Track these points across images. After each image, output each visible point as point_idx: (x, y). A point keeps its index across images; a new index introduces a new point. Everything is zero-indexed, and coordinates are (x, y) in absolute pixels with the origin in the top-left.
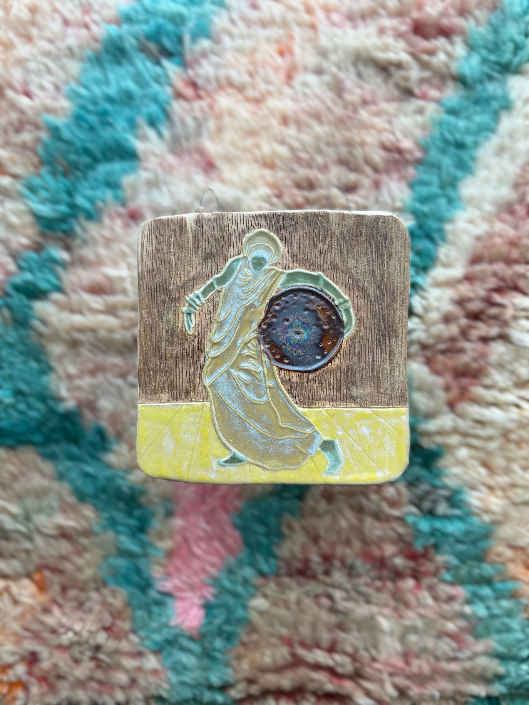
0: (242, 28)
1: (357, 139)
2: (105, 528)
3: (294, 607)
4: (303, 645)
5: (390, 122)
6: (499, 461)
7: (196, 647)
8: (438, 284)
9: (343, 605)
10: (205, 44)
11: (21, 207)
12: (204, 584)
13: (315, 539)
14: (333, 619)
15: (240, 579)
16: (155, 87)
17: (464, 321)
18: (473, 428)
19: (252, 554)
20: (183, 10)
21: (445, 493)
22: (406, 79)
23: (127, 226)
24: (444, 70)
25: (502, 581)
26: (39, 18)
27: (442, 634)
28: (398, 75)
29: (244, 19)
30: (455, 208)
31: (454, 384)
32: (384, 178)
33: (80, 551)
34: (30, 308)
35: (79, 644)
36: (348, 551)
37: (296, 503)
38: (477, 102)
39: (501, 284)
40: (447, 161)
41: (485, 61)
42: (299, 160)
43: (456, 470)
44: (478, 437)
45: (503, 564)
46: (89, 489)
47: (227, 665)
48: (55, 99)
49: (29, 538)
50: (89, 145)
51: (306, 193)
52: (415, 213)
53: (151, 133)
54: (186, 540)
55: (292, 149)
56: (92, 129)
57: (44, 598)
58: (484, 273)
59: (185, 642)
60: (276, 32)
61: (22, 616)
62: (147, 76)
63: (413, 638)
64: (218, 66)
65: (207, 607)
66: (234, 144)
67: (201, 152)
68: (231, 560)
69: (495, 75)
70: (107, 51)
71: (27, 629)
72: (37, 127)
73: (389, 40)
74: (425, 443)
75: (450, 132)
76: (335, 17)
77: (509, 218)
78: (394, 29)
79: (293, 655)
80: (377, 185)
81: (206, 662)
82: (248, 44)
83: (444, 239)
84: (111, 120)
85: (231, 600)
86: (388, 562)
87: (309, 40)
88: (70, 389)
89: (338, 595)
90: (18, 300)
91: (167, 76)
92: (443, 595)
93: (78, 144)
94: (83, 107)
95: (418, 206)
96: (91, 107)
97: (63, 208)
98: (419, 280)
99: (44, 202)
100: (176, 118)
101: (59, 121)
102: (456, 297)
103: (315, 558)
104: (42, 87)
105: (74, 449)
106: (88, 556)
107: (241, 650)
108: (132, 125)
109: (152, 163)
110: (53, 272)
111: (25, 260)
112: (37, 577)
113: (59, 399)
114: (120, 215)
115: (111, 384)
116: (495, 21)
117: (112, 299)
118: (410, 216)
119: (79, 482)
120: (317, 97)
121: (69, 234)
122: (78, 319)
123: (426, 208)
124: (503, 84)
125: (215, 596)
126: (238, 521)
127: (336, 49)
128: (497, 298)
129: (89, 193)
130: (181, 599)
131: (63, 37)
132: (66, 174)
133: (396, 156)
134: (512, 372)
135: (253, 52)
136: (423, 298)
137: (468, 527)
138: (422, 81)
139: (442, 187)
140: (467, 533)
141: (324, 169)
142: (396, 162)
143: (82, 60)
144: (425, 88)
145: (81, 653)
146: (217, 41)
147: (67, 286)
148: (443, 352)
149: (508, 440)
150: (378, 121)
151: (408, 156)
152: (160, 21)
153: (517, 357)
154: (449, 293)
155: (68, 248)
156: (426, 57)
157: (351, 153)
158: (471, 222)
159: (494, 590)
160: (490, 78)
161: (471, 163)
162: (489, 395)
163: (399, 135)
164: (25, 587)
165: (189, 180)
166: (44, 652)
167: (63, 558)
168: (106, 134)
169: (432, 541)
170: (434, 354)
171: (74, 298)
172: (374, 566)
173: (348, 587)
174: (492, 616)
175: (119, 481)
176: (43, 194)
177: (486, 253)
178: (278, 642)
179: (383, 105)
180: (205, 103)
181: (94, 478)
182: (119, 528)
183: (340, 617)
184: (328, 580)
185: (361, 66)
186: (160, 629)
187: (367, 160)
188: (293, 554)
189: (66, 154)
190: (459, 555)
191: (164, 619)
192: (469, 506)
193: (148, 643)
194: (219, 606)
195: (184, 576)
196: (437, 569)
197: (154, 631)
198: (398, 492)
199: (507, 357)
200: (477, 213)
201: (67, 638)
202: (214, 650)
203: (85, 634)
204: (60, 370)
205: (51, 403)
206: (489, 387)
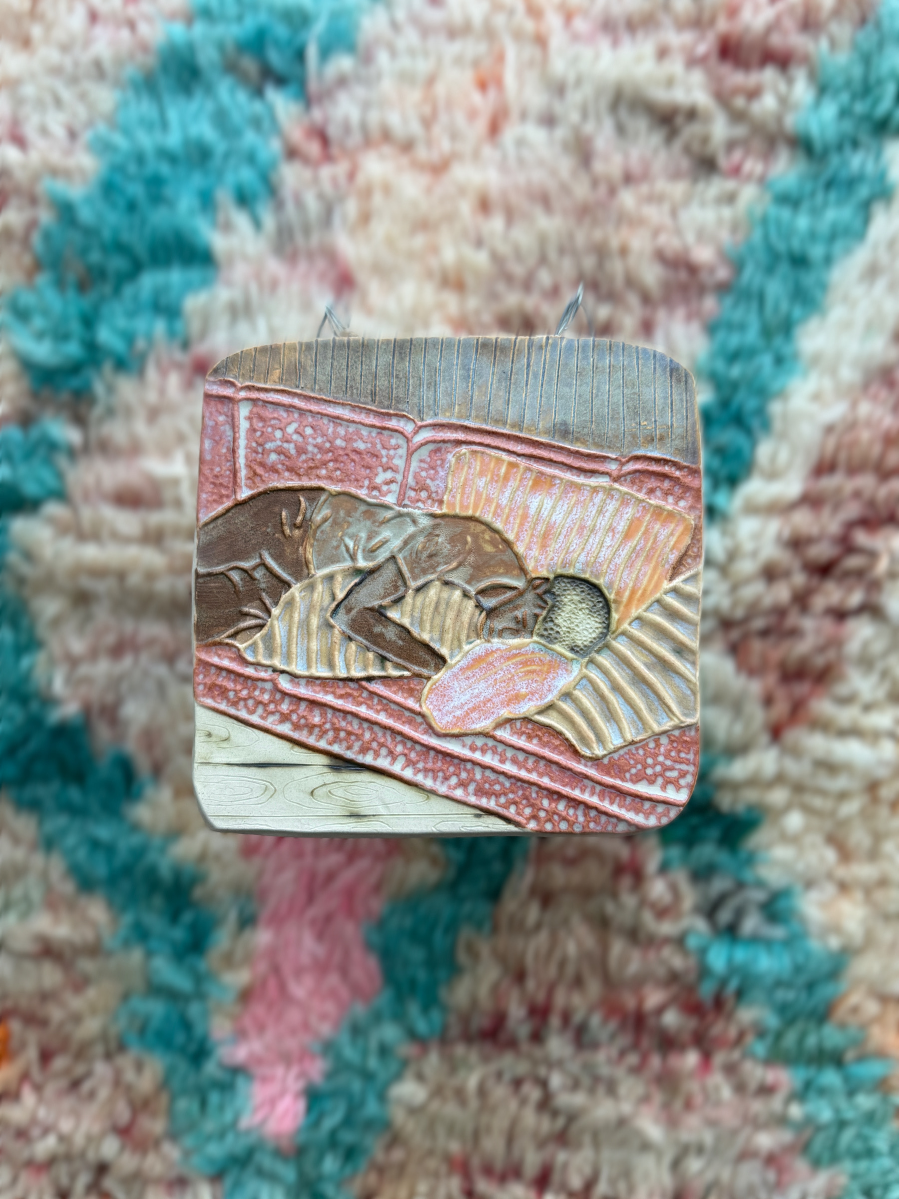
0: (410, 37)
1: (615, 243)
2: (127, 944)
3: (474, 1103)
4: (488, 1171)
5: (674, 213)
6: (859, 837)
7: (286, 1171)
8: (752, 509)
9: (567, 1100)
10: (344, 63)
12: (304, 1055)
14: (546, 1125)
15: (373, 1044)
16: (250, 138)
17: (799, 579)
18: (814, 776)
19: (400, 1000)
21: (758, 896)
22: (705, 140)
23: (189, 385)
24: (772, 126)
25: (860, 1060)
26: (44, 7)
27: (747, 1155)
28: (690, 132)
29: (415, 20)
30: (788, 372)
31: (780, 692)
32: (661, 315)
33: (80, 984)
34: (5, 532)
35: (68, 1157)
36: (577, 999)
37: (483, 908)
38: (830, 185)
39: (869, 512)
40: (775, 288)
41: (844, 113)
42: (509, 279)
43: (782, 853)
44: (822, 792)
45: (862, 1027)
46: (100, 869)
48: (67, 152)
50: (127, 237)
52: (715, 380)
53: (241, 220)
54: (276, 969)
55: (496, 258)
56: (132, 207)
57: (9, 1072)
58: (838, 491)
59: (266, 1161)
60: (472, 48)
62: (236, 117)
63: (694, 1165)
64: (366, 106)
65: (312, 1096)
66: (390, 242)
67: (331, 255)
68: (360, 1010)
69: (864, 137)
70: (166, 70)
72: (33, 200)
73: (676, 66)
74: (725, 801)
75: (783, 237)
76: (581, 25)
77: (884, 393)
78: (686, 50)
79: (470, 1193)
80: (647, 328)
82: (423, 67)
83: (766, 425)
84: (168, 192)
85: (356, 1085)
86: (651, 1022)
87: (532, 64)
88: (70, 682)
89: (556, 1080)
91: (273, 118)
92: (753, 1085)
93: (107, 234)
94: (119, 169)
95: (720, 365)
96: (132, 168)
97: (73, 349)
98: (721, 499)
99: (40, 336)
100: (287, 193)
101: (76, 192)
102: (787, 533)
103: (516, 1012)
104: (44, 131)
105: (74, 794)
106: (91, 993)
107: (373, 1179)
108: (207, 202)
109: (240, 272)
110: (49, 461)
113: (49, 701)
114: (179, 366)
115: (147, 674)
116: (866, 45)
117: (156, 518)
118: (707, 385)
119: (82, 854)
120: (543, 164)
121: (83, 396)
122: (91, 553)
123: (736, 371)
124: (878, 155)
125: (330, 1075)
126: (376, 937)
127: (579, 82)
128: (861, 538)
129: (122, 322)
130: (265, 1080)
131: (88, 42)
132: (82, 286)
133: (683, 275)
134: (885, 674)
135: (431, 81)
136: (726, 533)
137: (800, 958)
138: (732, 144)
139: (767, 333)
140: (798, 969)
141: (554, 293)
142: (682, 288)
143: (117, 84)
144: (737, 155)
145: (72, 1176)
146: (366, 58)
147: (76, 492)
148: (765, 633)
149: (877, 800)
150: (652, 213)
151: (704, 277)
152: (263, 18)
153: (895, 648)
154: (774, 527)
155: (79, 420)
156: (740, 102)
157: (601, 268)
158: (817, 397)
159: (847, 1079)
160: (855, 144)
161: (818, 294)
162: (846, 716)
163: (690, 238)
165: (307, 306)
167: (45, 996)
168: (159, 218)
169: (733, 985)
170: (746, 637)
171: (87, 514)
172: (623, 1026)
173: (574, 1067)
174: (841, 1124)
175: (152, 857)
176: (38, 322)
177: (843, 457)
178: (443, 1169)
179: (662, 185)
180: (341, 169)
181: (109, 849)
182: (154, 944)
183: (560, 1122)
184: (538, 1052)
185: (623, 113)
186: (221, 1135)
187: (631, 282)
188: (474, 1002)
189: (84, 251)
190: (782, 1009)
191: (228, 1116)
192: (803, 920)
193: (196, 1160)
194: (334, 1094)
195: (270, 1035)
196: (741, 1036)
197: (209, 1138)
198: (674, 889)
199: (878, 647)
200: (827, 384)
201: (45, 1146)
202: (320, 1178)
203: (79, 1140)
204: (54, 645)
205: (34, 706)
206: (843, 701)
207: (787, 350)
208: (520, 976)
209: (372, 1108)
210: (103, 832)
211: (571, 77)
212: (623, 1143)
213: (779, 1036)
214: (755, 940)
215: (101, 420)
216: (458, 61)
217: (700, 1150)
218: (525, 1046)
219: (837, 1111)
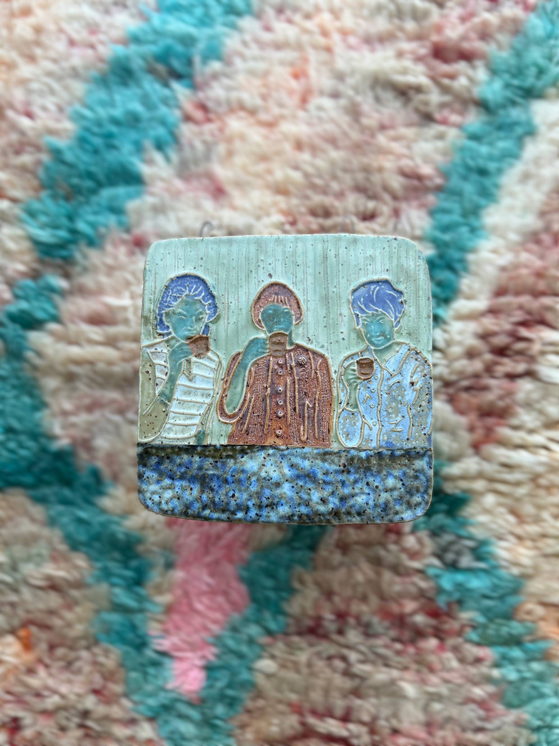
0: (254, 50)
1: (375, 164)
2: (99, 580)
3: (305, 670)
4: (314, 713)
5: (409, 147)
6: (528, 509)
7: (195, 714)
8: (460, 317)
9: (359, 668)
10: (216, 66)
11: (18, 232)
12: (204, 644)
13: (329, 594)
14: (348, 684)
15: (244, 637)
16: (163, 110)
17: (488, 357)
18: (500, 472)
19: (259, 611)
20: (193, 31)
21: (470, 544)
22: (426, 103)
23: (131, 253)
24: (466, 95)
25: (533, 641)
26: (44, 39)
27: (467, 701)
28: (418, 99)
29: (257, 41)
30: (478, 237)
31: (478, 424)
32: (404, 206)
33: (71, 605)
34: (25, 338)
35: (66, 708)
36: (364, 608)
37: (306, 554)
38: (500, 128)
39: (528, 317)
40: (469, 188)
41: (507, 86)
42: (314, 187)
43: (482, 518)
44: (504, 482)
45: (534, 622)
46: (82, 536)
47: (230, 735)
48: (58, 120)
49: (15, 590)
50: (93, 169)
51: (321, 220)
52: (436, 242)
53: (158, 157)
54: (186, 594)
55: (307, 175)
56: (96, 152)
57: (29, 657)
58: (509, 304)
59: (183, 709)
60: (289, 55)
61: (5, 677)
62: (154, 98)
63: (437, 706)
64: (229, 89)
65: (209, 668)
66: (244, 168)
67: (210, 176)
68: (236, 617)
69: (519, 100)
70: (114, 72)
71: (9, 693)
72: (38, 148)
73: (407, 63)
74: (449, 488)
75: (473, 158)
76: (352, 40)
77: (534, 247)
78: (413, 52)
79: (303, 724)
80: (396, 213)
81: (207, 731)
82: (261, 66)
83: (466, 269)
84: (116, 142)
85: (235, 662)
86: (409, 620)
87: (325, 63)
88: (65, 427)
89: (353, 656)
90: (12, 330)
91: (175, 98)
92: (470, 658)
93: (82, 167)
94: (87, 129)
95: (438, 234)
96: (96, 130)
97: (63, 234)
98: (441, 312)
99: (43, 226)
100: (184, 141)
101: (61, 143)
102: (480, 330)
103: (328, 616)
104: (44, 109)
105: (67, 492)
106: (78, 610)
107: (245, 718)
108: (139, 148)
109: (158, 187)
110: (50, 300)
111: (21, 288)
112: (22, 633)
113: (52, 437)
114: (124, 242)
115: (109, 421)
116: (518, 46)
117: (112, 330)
118: (430, 245)
119: (72, 528)
120: (332, 121)
121: (69, 261)
122: (75, 351)
123: (447, 237)
124: (527, 109)
125: (217, 656)
126: (245, 574)
127: (353, 72)
128: (524, 332)
129: (91, 218)
130: (180, 659)
131: (67, 57)
132: (67, 198)
133: (415, 183)
134: (541, 412)
135: (266, 74)
136: (445, 331)
137: (496, 581)
138: (443, 106)
139: (465, 214)
140: (495, 587)
141: (340, 195)
142: (415, 189)
143: (86, 80)
144: (446, 113)
145: (68, 719)
146: (228, 62)
147: (65, 316)
148: (468, 389)
149: (538, 486)
150: (396, 147)
151: (428, 183)
152: (169, 41)
153: (545, 396)
154: (472, 327)
155: (67, 276)
156: (446, 81)
157: (368, 179)
158: (495, 251)
159: (525, 651)
160: (514, 103)
161: (494, 191)
162: (517, 436)
163: (419, 161)
164: (9, 645)
165: (198, 206)
166: (27, 718)
167: (52, 612)
168: (111, 157)
169: (456, 596)
170: (457, 392)
171: (72, 328)
172: (393, 623)
173: (364, 648)
174: (522, 680)
175: (113, 528)
176: (42, 219)
177: (511, 286)
178: (287, 710)
179: (402, 130)
180: (215, 126)
181: (87, 524)
182: (115, 580)
183: (356, 682)
184: (341, 640)
185: (379, 90)
186: (155, 693)
187: (385, 187)
188: (303, 611)
189: (68, 178)
190: (486, 612)
191: (160, 682)
192: (496, 558)
193: (142, 708)
194: (222, 668)
195: (183, 633)
196: (462, 629)
197: (148, 695)
198: (420, 541)
199: (535, 396)
200: (501, 243)
201: (52, 701)
202: (214, 717)
203: (72, 697)
204: (54, 406)
205: (43, 441)
206: (516, 428)
207: (477, 224)
211: (348, 70)
212: (392, 695)
214: (468, 570)
215: (80, 274)
216: (282, 63)
217: (440, 698)
218: (334, 636)
219: (519, 672)
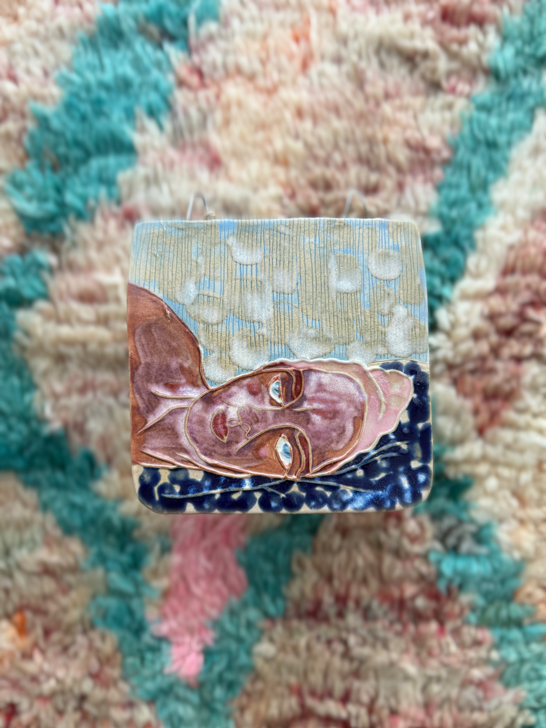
0: (253, 11)
1: (380, 136)
2: (94, 565)
3: (303, 654)
4: (313, 693)
5: (415, 117)
6: (532, 493)
7: (194, 698)
8: (465, 297)
9: (359, 651)
10: (212, 27)
11: (4, 205)
12: (202, 628)
14: (347, 666)
15: (243, 621)
16: (155, 74)
17: (494, 338)
18: (504, 454)
19: (258, 594)
21: (471, 528)
22: (434, 71)
23: (122, 227)
24: (475, 62)
25: (533, 624)
27: (466, 683)
28: (424, 66)
30: (486, 213)
31: (483, 407)
32: (409, 179)
33: (66, 590)
34: (13, 318)
35: (63, 692)
36: (365, 593)
37: (307, 539)
38: (510, 98)
39: (536, 299)
40: (477, 162)
41: (518, 53)
42: (315, 158)
43: (484, 502)
44: (508, 465)
45: (534, 605)
46: (77, 521)
47: (228, 716)
48: (43, 85)
49: (9, 574)
50: (81, 137)
51: (321, 194)
52: (442, 218)
53: (151, 125)
54: (184, 578)
55: (307, 146)
56: (84, 118)
57: (25, 643)
58: (517, 285)
59: (181, 691)
60: (289, 16)
62: (146, 61)
63: (435, 688)
64: (226, 53)
65: (207, 653)
66: (242, 138)
67: (206, 146)
68: (234, 601)
69: (530, 68)
70: (102, 32)
72: (23, 115)
73: (415, 26)
74: (451, 472)
75: (482, 131)
76: (357, 1)
77: (543, 225)
78: (421, 15)
80: (400, 187)
81: (205, 714)
82: (260, 28)
83: (473, 245)
84: (106, 109)
85: (233, 646)
86: (409, 604)
87: (327, 26)
88: (54, 409)
89: (352, 640)
91: (169, 62)
92: (469, 640)
93: (69, 135)
94: (76, 95)
95: (445, 210)
96: (83, 95)
97: (51, 207)
98: (446, 291)
99: (29, 199)
100: (179, 109)
101: (48, 110)
102: (486, 311)
103: (328, 599)
104: (28, 72)
105: (60, 476)
106: (74, 595)
107: (244, 700)
108: (130, 115)
109: (151, 157)
110: (38, 276)
112: (17, 618)
113: (42, 421)
114: (115, 216)
115: (101, 403)
116: (531, 12)
117: (104, 309)
118: (436, 221)
119: (65, 513)
120: (334, 87)
121: (58, 235)
122: (65, 331)
123: (454, 213)
124: (539, 80)
125: (217, 641)
126: (243, 558)
127: (356, 36)
128: (531, 313)
129: (79, 189)
130: (179, 644)
131: (53, 16)
132: (55, 168)
133: (422, 155)
135: (265, 37)
136: (449, 311)
137: (497, 565)
138: (450, 73)
139: (472, 189)
140: (495, 571)
141: (343, 167)
142: (421, 163)
143: (73, 41)
144: (454, 81)
145: (65, 703)
146: (225, 24)
147: (54, 294)
148: (473, 372)
149: (542, 471)
150: (402, 117)
151: (435, 156)
154: (479, 307)
155: (56, 250)
156: (455, 47)
157: (371, 150)
158: (504, 228)
159: (525, 635)
160: (525, 72)
161: (503, 165)
162: (522, 419)
163: (425, 132)
164: (3, 630)
165: (192, 177)
166: (24, 704)
167: (45, 597)
168: (100, 125)
169: (457, 581)
170: (462, 374)
171: (62, 307)
172: (392, 607)
173: (363, 631)
174: (522, 661)
175: (109, 513)
176: (29, 190)
177: (519, 264)
178: (286, 692)
179: (408, 99)
180: (211, 93)
181: (81, 509)
182: (111, 565)
183: (355, 664)
184: (341, 623)
185: (384, 55)
186: (153, 677)
187: (390, 159)
188: (303, 594)
189: (55, 147)
190: (486, 595)
191: (157, 667)
192: (498, 542)
193: (139, 692)
194: (220, 652)
195: (181, 617)
196: (462, 611)
197: (146, 679)
198: (421, 526)
200: (509, 219)
201: (49, 686)
202: (214, 700)
203: (69, 682)
204: (45, 387)
205: (34, 424)
206: (521, 411)
207: (484, 199)
208: (329, 578)
209: (243, 659)
210: (78, 499)
211: (351, 34)
212: (393, 677)
213: (484, 610)
214: (470, 555)
215: (69, 250)
216: (282, 24)
217: (439, 679)
218: (334, 620)
219: (519, 653)
